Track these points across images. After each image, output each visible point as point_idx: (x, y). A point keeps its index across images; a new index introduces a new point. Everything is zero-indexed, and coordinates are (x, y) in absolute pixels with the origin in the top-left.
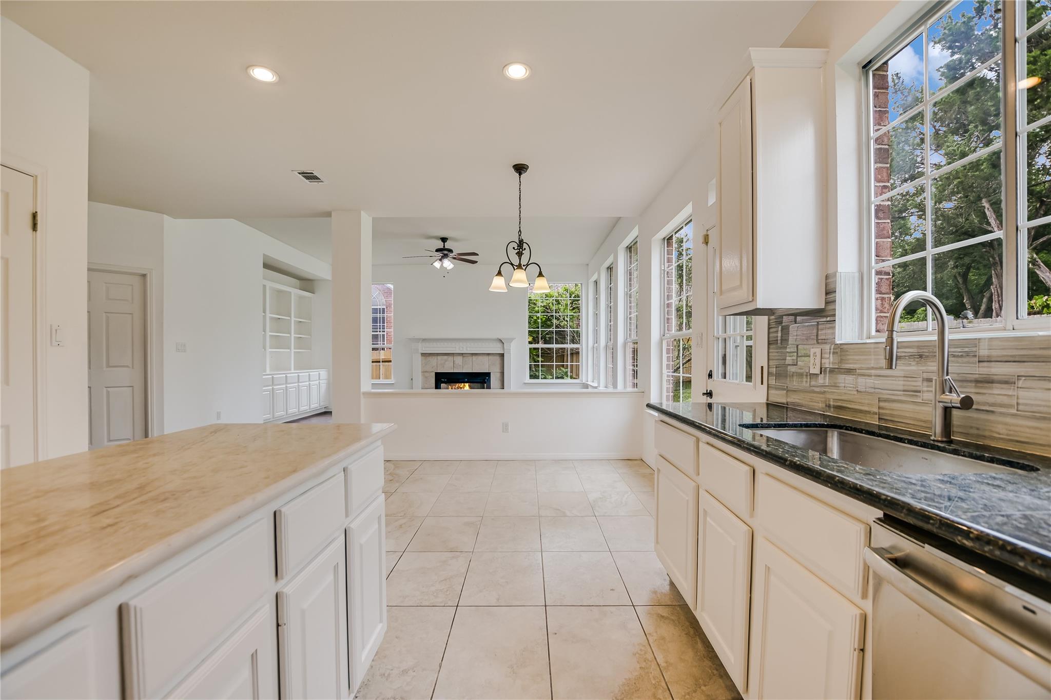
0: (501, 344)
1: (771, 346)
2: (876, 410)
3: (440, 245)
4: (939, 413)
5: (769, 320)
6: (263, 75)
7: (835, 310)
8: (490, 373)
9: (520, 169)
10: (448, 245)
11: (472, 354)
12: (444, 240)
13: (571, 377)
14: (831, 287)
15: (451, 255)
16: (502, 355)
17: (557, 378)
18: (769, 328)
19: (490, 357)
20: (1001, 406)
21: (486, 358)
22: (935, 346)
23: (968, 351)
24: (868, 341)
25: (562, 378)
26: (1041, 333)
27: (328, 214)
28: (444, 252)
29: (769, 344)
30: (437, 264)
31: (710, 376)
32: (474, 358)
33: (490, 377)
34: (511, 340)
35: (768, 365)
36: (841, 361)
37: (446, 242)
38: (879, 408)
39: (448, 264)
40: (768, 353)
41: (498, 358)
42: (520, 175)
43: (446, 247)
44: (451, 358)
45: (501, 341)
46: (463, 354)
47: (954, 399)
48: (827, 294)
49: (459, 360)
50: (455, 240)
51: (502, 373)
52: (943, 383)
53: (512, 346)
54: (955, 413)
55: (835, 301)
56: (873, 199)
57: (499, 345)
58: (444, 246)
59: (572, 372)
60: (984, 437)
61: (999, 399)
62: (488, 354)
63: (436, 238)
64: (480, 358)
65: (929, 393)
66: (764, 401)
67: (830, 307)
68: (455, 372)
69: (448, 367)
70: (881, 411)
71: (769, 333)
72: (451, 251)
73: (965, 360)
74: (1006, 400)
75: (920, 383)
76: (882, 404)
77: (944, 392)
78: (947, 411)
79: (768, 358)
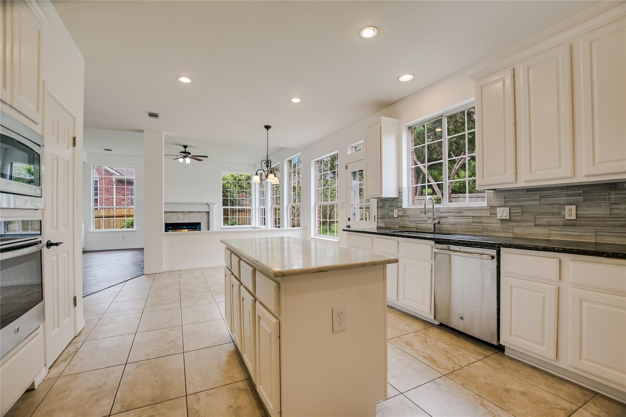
0: (208, 206)
1: (378, 209)
2: (415, 227)
3: (183, 150)
4: (433, 225)
5: (377, 200)
6: (185, 80)
7: (402, 198)
8: (201, 223)
9: (268, 127)
10: (188, 150)
11: (189, 212)
12: (185, 147)
13: (238, 225)
14: (401, 191)
15: (190, 156)
16: (208, 213)
17: (231, 225)
18: (377, 203)
19: (201, 214)
20: (445, 223)
21: (198, 214)
22: (431, 209)
23: (438, 210)
24: (410, 207)
25: (233, 225)
26: (452, 206)
27: (142, 131)
28: (186, 154)
29: (377, 208)
30: (181, 160)
31: (349, 219)
32: (191, 214)
33: (200, 225)
34: (214, 204)
35: (377, 215)
36: (404, 213)
37: (187, 148)
38: (416, 226)
39: (188, 160)
40: (377, 211)
41: (205, 215)
42: (268, 130)
43: (186, 151)
44: (175, 214)
45: (208, 204)
46: (183, 212)
47: (437, 221)
48: (399, 193)
49: (181, 215)
50: (191, 147)
51: (208, 223)
52: (434, 218)
53: (214, 207)
54: (436, 225)
55: (402, 196)
56: (411, 166)
57: (207, 207)
58: (185, 151)
59: (239, 221)
60: (442, 230)
61: (444, 221)
62: (199, 212)
63: (181, 145)
64: (194, 214)
65: (430, 221)
66: (376, 227)
67: (400, 197)
68: (178, 222)
69: (174, 220)
70: (417, 227)
71: (377, 204)
72: (189, 153)
73: (437, 212)
74: (446, 222)
75: (427, 219)
76: (417, 225)
77: (434, 220)
78: (435, 224)
79: (377, 212)
